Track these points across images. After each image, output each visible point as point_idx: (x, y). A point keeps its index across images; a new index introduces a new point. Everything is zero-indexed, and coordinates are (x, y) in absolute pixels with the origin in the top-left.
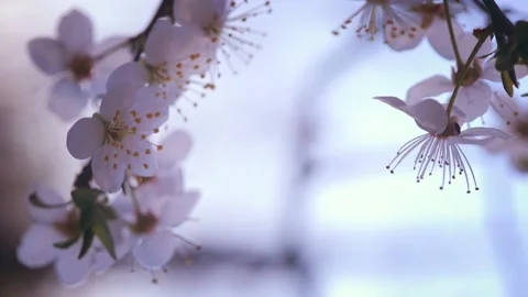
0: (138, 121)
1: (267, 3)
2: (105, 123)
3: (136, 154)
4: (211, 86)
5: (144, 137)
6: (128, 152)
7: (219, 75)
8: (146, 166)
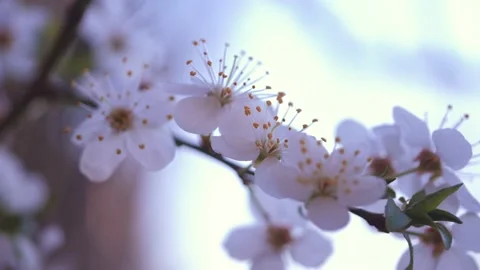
0: (309, 162)
1: (195, 43)
2: (314, 196)
3: (344, 163)
4: (280, 96)
5: (326, 156)
6: (342, 171)
7: (268, 88)
8: (357, 153)
